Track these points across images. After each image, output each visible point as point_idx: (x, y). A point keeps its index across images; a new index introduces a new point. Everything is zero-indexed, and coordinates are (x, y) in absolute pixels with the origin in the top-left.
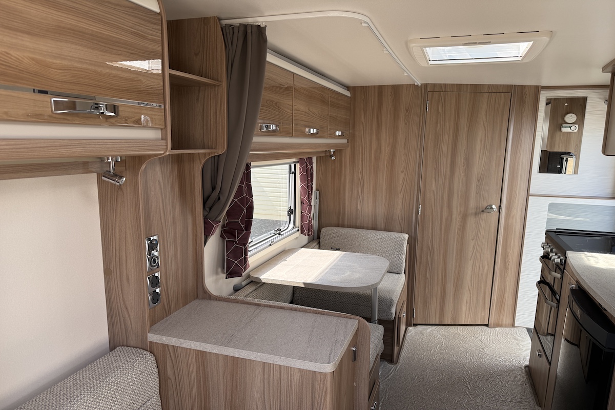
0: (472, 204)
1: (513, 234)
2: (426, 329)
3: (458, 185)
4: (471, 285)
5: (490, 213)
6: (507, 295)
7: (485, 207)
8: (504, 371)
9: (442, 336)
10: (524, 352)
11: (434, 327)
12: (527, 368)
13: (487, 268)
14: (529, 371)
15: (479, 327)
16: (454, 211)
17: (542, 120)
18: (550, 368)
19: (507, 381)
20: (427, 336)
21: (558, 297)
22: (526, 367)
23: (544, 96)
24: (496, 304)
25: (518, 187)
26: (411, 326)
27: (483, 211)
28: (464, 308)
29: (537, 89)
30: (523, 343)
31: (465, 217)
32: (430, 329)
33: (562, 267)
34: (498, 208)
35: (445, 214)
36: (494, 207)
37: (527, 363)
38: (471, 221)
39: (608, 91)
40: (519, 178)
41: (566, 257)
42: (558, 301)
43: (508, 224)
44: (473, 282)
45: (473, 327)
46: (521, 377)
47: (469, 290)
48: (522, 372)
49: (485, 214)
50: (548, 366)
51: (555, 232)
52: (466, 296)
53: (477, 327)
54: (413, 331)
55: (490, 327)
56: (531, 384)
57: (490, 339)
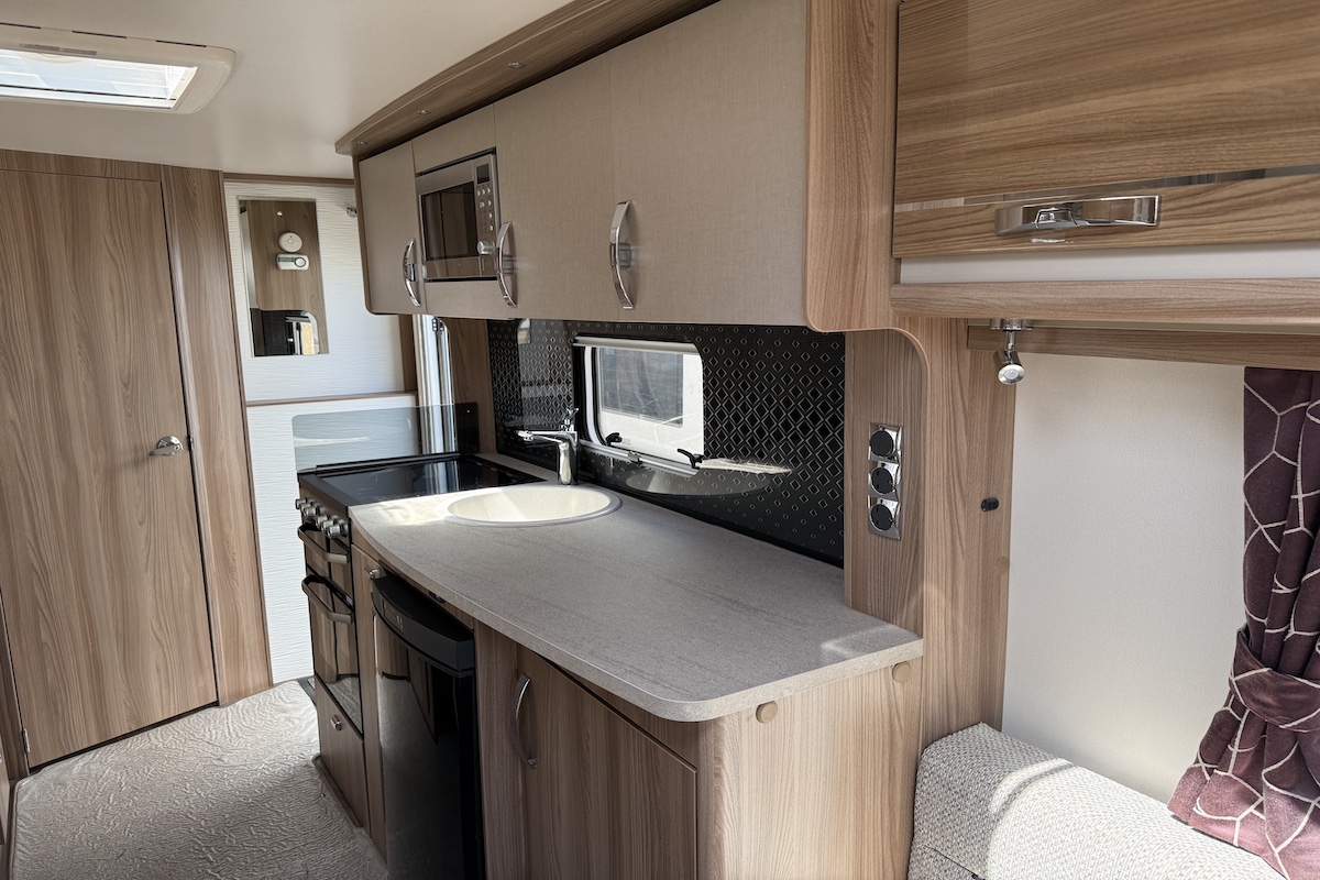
0: (122, 441)
1: (229, 493)
2: (70, 768)
3: (76, 400)
4: (161, 628)
5: (170, 455)
6: (244, 625)
7: (154, 442)
8: (275, 789)
9: (116, 769)
10: (305, 730)
11: (89, 756)
12: (318, 761)
13: (189, 579)
14: (325, 765)
15: (199, 714)
16: (81, 464)
17: (239, 244)
18: (363, 744)
19: (287, 805)
20: (75, 785)
21: (350, 601)
22: (317, 758)
23: (233, 194)
24: (226, 652)
25: (219, 390)
26: (23, 776)
27: (152, 454)
28: (154, 685)
29: (217, 179)
30: (298, 714)
31: (110, 475)
32: (77, 764)
33: (346, 540)
34: (186, 442)
35: (58, 475)
36: (174, 440)
37: (316, 751)
38: (128, 481)
39: (353, 190)
40: (217, 372)
41: (350, 519)
42: (352, 609)
43: (215, 475)
44: (162, 619)
45: (186, 719)
46: (313, 784)
47: (158, 640)
48: (312, 774)
49: (158, 461)
50: (361, 742)
51: (316, 473)
52: (153, 657)
53: (194, 716)
54: (33, 788)
55: (223, 706)
56: (334, 790)
57: (229, 733)
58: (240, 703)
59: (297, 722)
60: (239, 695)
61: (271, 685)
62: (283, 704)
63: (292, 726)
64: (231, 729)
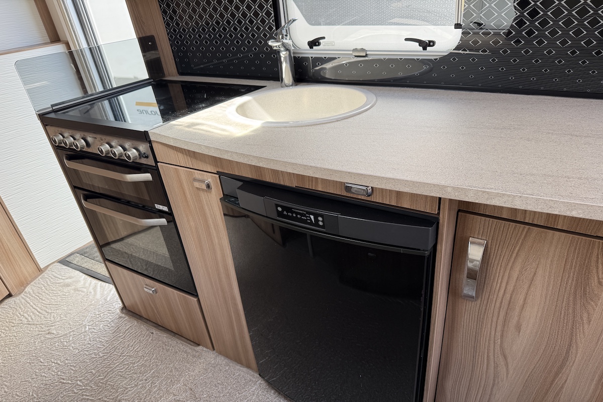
12: (127, 312)
14: (133, 312)
15: (2, 306)
22: (124, 309)
48: (129, 321)
55: (17, 295)
56: (155, 327)
57: (39, 312)
58: (28, 289)
59: (85, 290)
60: (23, 284)
61: (40, 271)
62: (62, 281)
63: (83, 294)
64: (39, 310)
